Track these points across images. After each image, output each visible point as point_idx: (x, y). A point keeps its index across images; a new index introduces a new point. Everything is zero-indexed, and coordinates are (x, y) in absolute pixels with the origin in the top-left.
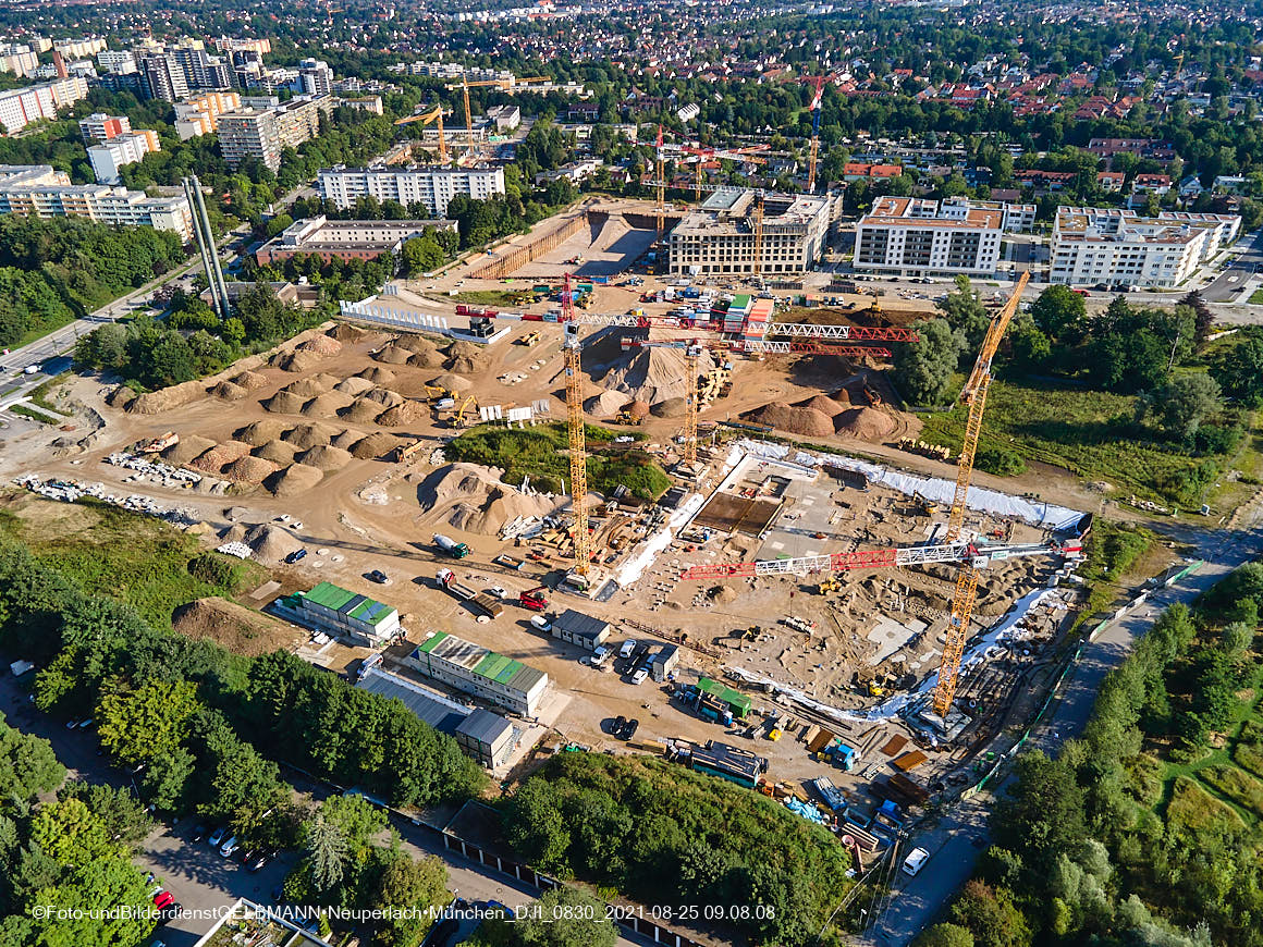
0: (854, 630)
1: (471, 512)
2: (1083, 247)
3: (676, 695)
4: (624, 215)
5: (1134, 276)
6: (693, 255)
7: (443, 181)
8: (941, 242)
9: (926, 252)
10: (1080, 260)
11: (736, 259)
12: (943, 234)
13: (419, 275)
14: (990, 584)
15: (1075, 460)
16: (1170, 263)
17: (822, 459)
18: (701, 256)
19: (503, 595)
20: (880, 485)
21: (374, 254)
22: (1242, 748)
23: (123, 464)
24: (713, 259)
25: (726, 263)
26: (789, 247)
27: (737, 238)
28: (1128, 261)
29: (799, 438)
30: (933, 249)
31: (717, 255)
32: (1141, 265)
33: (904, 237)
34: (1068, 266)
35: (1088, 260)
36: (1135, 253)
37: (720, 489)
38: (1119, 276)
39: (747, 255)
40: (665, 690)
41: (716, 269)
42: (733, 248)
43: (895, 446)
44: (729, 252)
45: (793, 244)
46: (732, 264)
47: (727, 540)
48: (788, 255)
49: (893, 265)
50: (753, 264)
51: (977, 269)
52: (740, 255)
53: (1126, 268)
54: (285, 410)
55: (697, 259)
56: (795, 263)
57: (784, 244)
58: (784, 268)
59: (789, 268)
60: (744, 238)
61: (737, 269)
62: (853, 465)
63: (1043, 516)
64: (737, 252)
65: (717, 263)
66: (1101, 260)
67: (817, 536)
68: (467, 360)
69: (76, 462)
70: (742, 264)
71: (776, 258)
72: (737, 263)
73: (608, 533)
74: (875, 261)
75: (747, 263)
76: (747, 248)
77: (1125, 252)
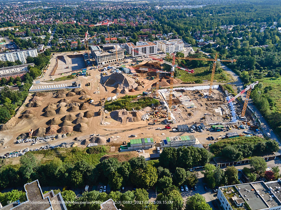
0: (214, 112)
1: (133, 118)
2: (170, 46)
3: (210, 130)
4: (67, 56)
5: (177, 50)
6: (103, 60)
7: (21, 54)
8: (148, 49)
9: (145, 51)
10: (170, 48)
11: (111, 59)
12: (148, 47)
13: (37, 78)
14: (220, 99)
15: (207, 78)
16: (182, 47)
17: (174, 89)
18: (104, 60)
19: (161, 129)
20: (187, 90)
21: (22, 75)
22: (276, 105)
23: (23, 142)
24: (107, 60)
25: (109, 61)
26: (121, 55)
27: (111, 55)
28: (176, 48)
29: (166, 87)
30: (147, 51)
31: (107, 59)
32: (178, 48)
33: (141, 49)
34: (168, 50)
35: (171, 48)
36: (177, 46)
37: (165, 99)
38: (175, 50)
39: (113, 58)
40: (207, 130)
41: (108, 62)
42: (110, 57)
43: (182, 84)
44: (110, 58)
45: (121, 54)
46: (110, 60)
47: (178, 106)
48: (121, 57)
49: (140, 55)
50: (114, 60)
51: (154, 53)
52: (112, 58)
53: (176, 49)
54: (52, 115)
55: (103, 61)
56: (122, 58)
57: (120, 54)
58: (120, 60)
59: (121, 59)
60: (112, 54)
61: (112, 61)
62: (180, 89)
63: (214, 87)
64: (111, 58)
65: (107, 61)
66: (173, 48)
67: (190, 101)
68: (83, 91)
69: (6, 147)
70: (112, 60)
71: (119, 58)
72: (111, 60)
73: (160, 112)
74: (137, 55)
75: (113, 60)
76: (113, 56)
77: (176, 46)
